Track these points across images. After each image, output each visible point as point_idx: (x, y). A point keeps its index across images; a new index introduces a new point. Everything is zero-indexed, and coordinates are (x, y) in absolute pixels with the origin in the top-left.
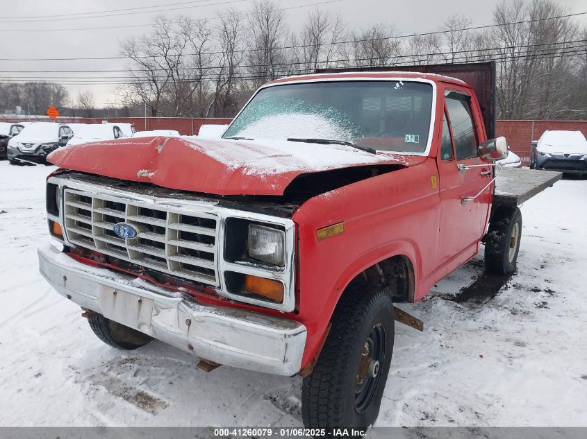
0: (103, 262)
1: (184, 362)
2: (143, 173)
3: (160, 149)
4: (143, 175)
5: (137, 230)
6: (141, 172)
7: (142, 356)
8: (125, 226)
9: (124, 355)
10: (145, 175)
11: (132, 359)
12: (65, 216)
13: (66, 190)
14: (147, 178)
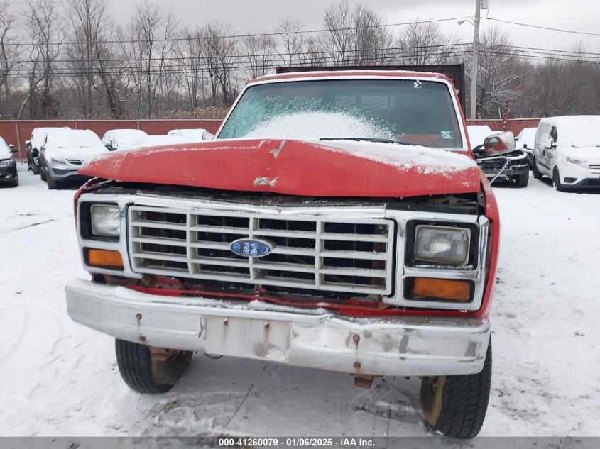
0: (180, 289)
1: (237, 393)
2: (261, 181)
3: (276, 153)
4: (261, 184)
5: (270, 245)
6: (258, 180)
7: (183, 396)
8: (250, 242)
9: (163, 400)
10: (263, 183)
11: (175, 402)
12: (132, 240)
13: (131, 208)
14: (267, 186)
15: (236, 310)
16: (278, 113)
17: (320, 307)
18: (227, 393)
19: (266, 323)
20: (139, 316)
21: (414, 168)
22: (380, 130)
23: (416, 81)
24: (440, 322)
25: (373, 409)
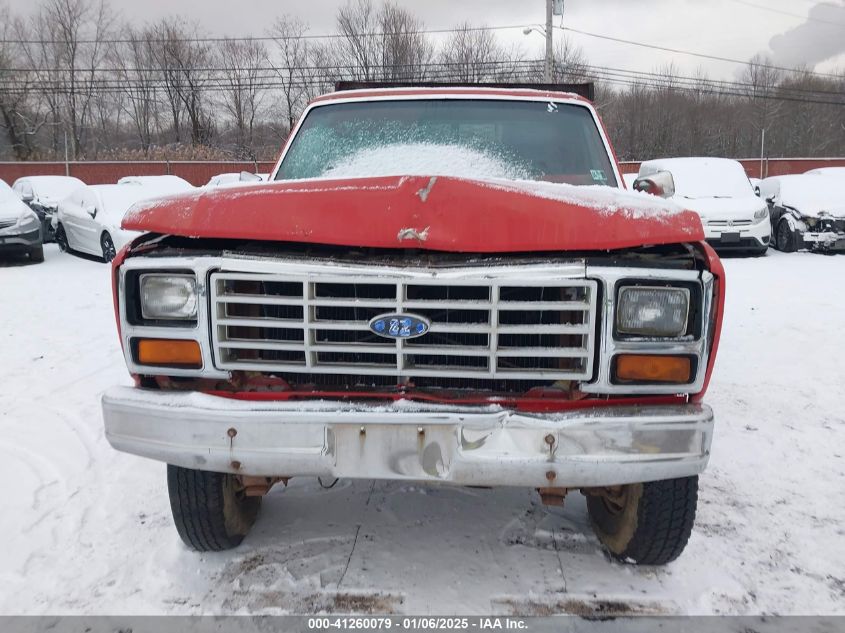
2: (407, 234)
3: (424, 195)
4: (407, 237)
5: (427, 321)
6: (402, 232)
8: (399, 318)
9: (237, 559)
10: (410, 236)
11: (255, 559)
12: (216, 322)
13: (215, 277)
14: (416, 240)
15: (378, 413)
16: (365, 144)
17: (492, 402)
18: (326, 539)
19: (421, 429)
20: (232, 433)
21: (619, 210)
22: (513, 169)
23: (549, 103)
24: (656, 411)
25: (532, 542)
